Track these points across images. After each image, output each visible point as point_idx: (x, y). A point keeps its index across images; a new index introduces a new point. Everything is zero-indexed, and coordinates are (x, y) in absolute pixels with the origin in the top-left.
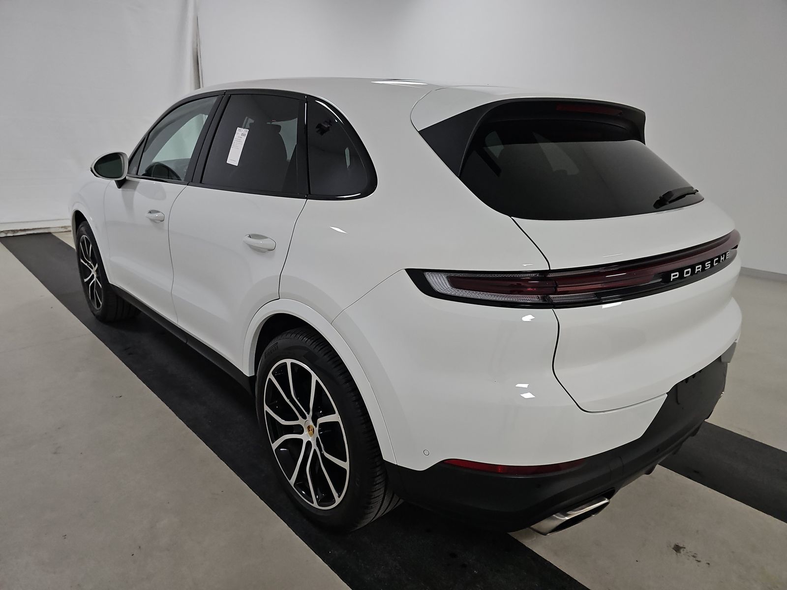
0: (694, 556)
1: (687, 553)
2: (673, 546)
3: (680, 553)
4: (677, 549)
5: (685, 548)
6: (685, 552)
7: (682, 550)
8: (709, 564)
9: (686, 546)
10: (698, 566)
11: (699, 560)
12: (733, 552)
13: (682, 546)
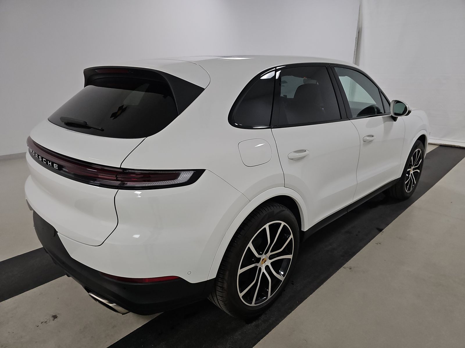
0: (46, 322)
1: (50, 320)
2: (57, 315)
3: (52, 317)
4: (55, 317)
5: (53, 320)
6: (51, 319)
7: (53, 318)
8: (38, 326)
9: (54, 321)
10: (40, 321)
11: (43, 323)
12: (36, 342)
13: (55, 319)
